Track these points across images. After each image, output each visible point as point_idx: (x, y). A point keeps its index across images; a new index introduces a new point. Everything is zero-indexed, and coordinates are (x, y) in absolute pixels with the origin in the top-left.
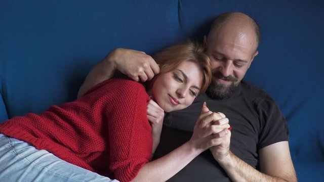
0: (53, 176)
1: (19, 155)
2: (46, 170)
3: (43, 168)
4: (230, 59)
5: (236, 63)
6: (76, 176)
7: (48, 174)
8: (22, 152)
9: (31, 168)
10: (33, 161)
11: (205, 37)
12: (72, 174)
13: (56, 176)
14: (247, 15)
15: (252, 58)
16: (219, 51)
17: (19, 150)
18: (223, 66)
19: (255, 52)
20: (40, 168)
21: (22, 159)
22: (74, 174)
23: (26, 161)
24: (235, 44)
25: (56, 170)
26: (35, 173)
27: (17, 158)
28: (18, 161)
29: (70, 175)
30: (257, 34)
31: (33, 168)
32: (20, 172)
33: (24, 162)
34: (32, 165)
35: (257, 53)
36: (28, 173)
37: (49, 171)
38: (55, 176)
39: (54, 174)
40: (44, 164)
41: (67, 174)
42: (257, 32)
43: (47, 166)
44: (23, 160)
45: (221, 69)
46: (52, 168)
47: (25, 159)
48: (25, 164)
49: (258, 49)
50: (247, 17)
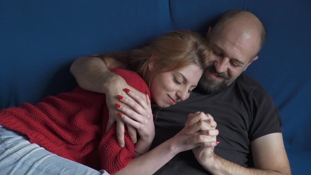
0: (43, 172)
1: (9, 150)
2: (36, 165)
3: (34, 164)
4: (227, 56)
5: (233, 62)
6: (67, 172)
7: (39, 170)
8: (11, 146)
9: (21, 164)
10: (23, 156)
11: (210, 28)
12: (62, 169)
13: (47, 172)
14: (258, 17)
15: (249, 62)
16: (219, 45)
17: (9, 145)
18: (219, 61)
19: (255, 57)
20: (30, 163)
21: (12, 153)
22: (65, 169)
23: (16, 156)
24: (237, 43)
25: (46, 165)
26: (25, 168)
27: (7, 152)
28: (8, 156)
29: (61, 170)
30: (262, 40)
31: (23, 164)
32: (10, 168)
33: (14, 158)
34: (22, 160)
35: (257, 58)
36: (18, 169)
37: (39, 166)
38: (45, 172)
39: (44, 170)
40: (35, 159)
41: (58, 169)
42: (262, 37)
43: (38, 161)
44: (13, 155)
45: (216, 63)
46: (43, 163)
47: (15, 154)
48: (15, 159)
49: (258, 54)
50: (257, 20)
